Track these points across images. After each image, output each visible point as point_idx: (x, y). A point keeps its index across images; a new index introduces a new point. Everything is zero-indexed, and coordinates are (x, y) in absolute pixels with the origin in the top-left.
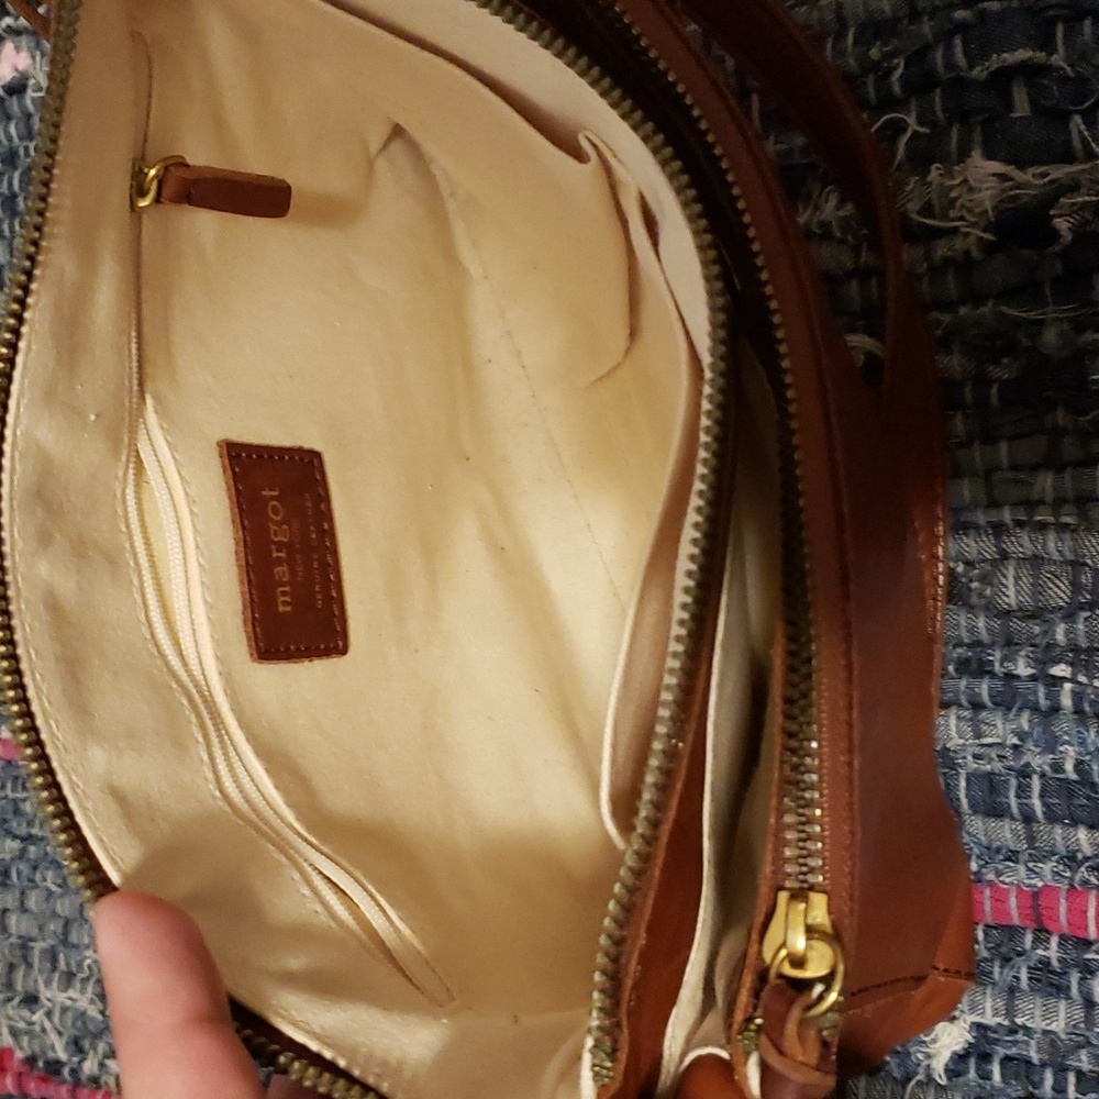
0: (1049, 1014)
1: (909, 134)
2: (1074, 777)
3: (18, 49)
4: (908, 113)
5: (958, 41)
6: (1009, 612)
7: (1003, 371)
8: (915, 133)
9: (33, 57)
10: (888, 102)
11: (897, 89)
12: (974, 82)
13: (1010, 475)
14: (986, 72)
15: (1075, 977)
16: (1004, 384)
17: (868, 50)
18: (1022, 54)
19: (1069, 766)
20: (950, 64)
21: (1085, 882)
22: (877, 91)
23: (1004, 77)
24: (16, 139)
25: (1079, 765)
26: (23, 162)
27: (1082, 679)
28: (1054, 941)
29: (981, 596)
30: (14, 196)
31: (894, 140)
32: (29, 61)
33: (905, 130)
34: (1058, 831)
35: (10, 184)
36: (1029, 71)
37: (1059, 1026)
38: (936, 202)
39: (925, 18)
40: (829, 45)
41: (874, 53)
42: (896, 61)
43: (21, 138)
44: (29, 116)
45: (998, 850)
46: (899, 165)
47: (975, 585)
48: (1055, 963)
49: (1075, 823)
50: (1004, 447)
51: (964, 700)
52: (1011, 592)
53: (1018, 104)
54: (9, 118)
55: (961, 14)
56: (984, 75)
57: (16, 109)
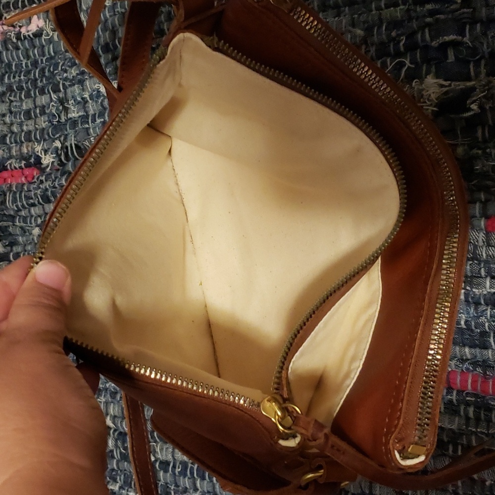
0: (451, 422)
1: (406, 68)
2: (465, 327)
3: (39, 18)
4: (406, 59)
5: (427, 31)
8: (409, 67)
9: (46, 22)
10: (398, 54)
11: (402, 49)
12: (432, 47)
14: (437, 44)
15: (462, 407)
17: (391, 33)
18: (452, 37)
19: (463, 323)
20: (423, 40)
21: (468, 369)
22: (394, 50)
23: (444, 46)
24: (37, 56)
25: (466, 321)
26: (40, 66)
27: (468, 288)
28: (455, 393)
30: (36, 80)
31: (400, 70)
32: (44, 23)
33: (405, 66)
34: (458, 348)
35: (35, 75)
36: (454, 44)
37: (455, 427)
38: (416, 95)
39: (414, 21)
40: (376, 30)
41: (394, 34)
42: (402, 38)
43: (39, 56)
44: (43, 46)
46: (402, 79)
48: (455, 401)
49: (464, 346)
53: (450, 57)
54: (35, 47)
55: (428, 20)
56: (437, 45)
57: (38, 43)
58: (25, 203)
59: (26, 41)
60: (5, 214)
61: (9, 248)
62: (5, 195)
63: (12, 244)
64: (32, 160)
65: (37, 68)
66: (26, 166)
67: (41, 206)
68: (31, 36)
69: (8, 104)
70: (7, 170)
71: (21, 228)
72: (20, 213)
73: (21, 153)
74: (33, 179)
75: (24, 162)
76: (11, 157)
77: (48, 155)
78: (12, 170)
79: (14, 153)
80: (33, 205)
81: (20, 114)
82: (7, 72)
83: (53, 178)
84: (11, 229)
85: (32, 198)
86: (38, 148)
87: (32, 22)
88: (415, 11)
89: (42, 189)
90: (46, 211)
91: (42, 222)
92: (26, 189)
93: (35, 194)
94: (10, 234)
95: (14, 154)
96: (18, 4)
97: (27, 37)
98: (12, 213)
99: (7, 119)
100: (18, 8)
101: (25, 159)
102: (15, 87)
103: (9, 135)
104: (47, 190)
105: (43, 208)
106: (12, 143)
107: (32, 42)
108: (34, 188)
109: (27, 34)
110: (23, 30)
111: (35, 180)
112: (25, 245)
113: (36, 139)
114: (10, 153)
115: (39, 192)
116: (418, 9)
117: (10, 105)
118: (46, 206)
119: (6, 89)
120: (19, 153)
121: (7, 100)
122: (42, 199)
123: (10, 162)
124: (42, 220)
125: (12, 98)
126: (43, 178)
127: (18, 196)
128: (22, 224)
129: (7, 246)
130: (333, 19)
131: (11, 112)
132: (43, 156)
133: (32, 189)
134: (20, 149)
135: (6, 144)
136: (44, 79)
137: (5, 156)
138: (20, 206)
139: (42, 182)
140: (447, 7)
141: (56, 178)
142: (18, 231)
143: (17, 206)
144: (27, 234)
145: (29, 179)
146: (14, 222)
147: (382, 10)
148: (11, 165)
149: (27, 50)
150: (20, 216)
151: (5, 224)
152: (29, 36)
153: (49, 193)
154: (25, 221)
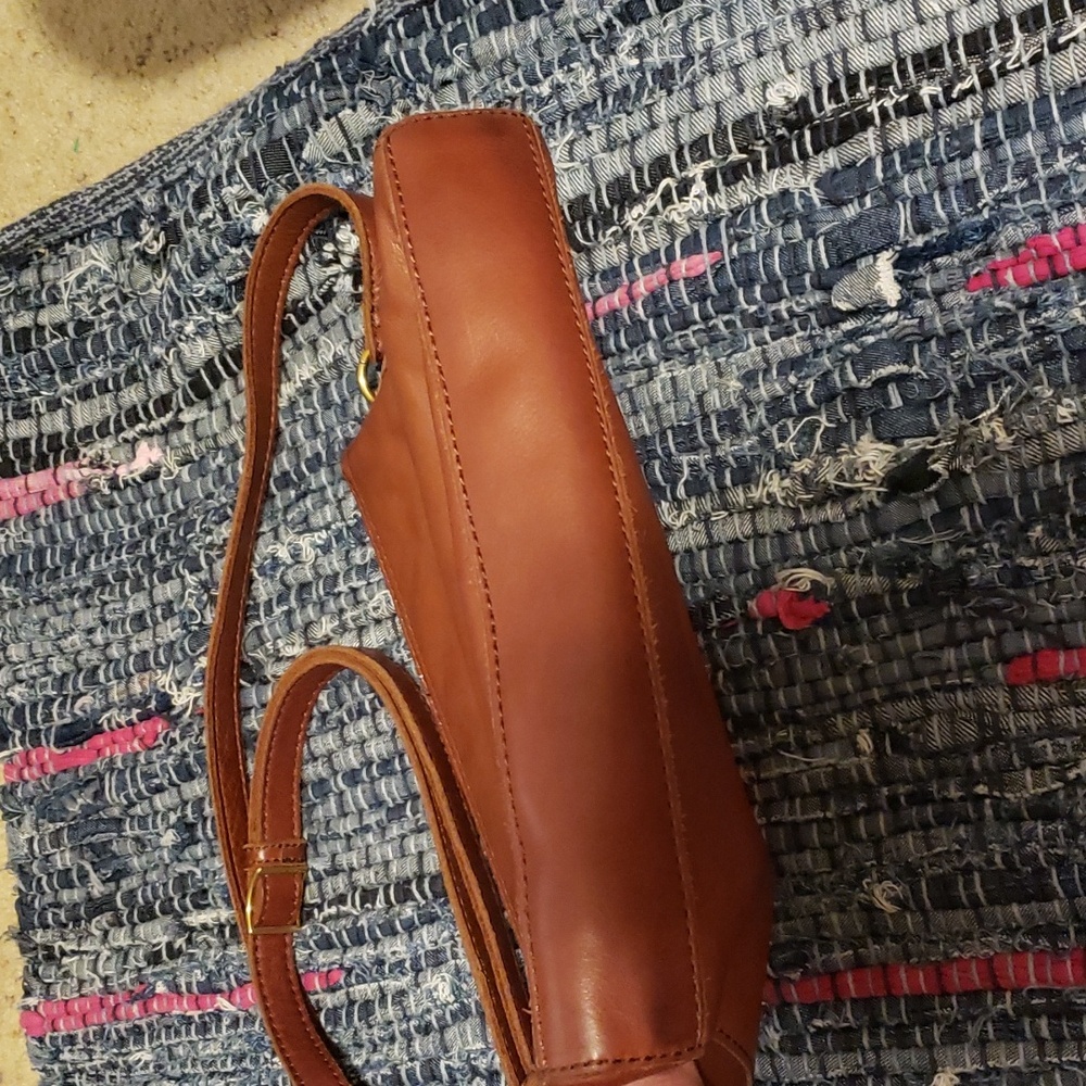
0: (1012, 1055)
1: (821, 430)
2: (1003, 867)
3: (150, 446)
4: (820, 414)
5: (848, 364)
6: (938, 753)
7: (909, 583)
8: (827, 428)
9: (164, 451)
10: (806, 410)
11: (810, 401)
12: (861, 390)
13: (926, 654)
15: (1027, 1022)
16: (911, 592)
17: (788, 378)
18: (891, 369)
19: (998, 859)
20: (845, 380)
21: (1023, 945)
22: (798, 405)
23: (882, 383)
24: (151, 515)
25: (1005, 857)
26: (159, 530)
27: (996, 794)
28: (1008, 995)
29: (916, 742)
30: (151, 557)
31: (812, 435)
32: (161, 454)
33: (819, 427)
34: (998, 908)
35: (148, 548)
36: (900, 379)
37: (1019, 1063)
38: (845, 471)
39: (824, 353)
40: (761, 378)
41: (792, 379)
42: (808, 383)
43: (155, 513)
44: (162, 495)
45: (957, 933)
46: (818, 449)
47: (911, 734)
48: (1011, 1012)
49: (1009, 903)
50: (917, 635)
51: (916, 825)
52: (937, 738)
53: (893, 400)
54: (145, 499)
55: (847, 347)
56: (869, 384)
57: (151, 490)
58: (142, 787)
59: (129, 491)
60: (101, 819)
61: (112, 885)
62: (102, 780)
63: (119, 875)
64: (153, 705)
65: (152, 536)
66: (141, 718)
67: (174, 790)
68: (139, 480)
69: (98, 609)
70: (102, 732)
71: (137, 839)
72: (132, 811)
73: (130, 696)
74: (156, 739)
75: (135, 711)
76: (108, 708)
77: (184, 689)
78: (112, 729)
79: (114, 696)
80: (159, 789)
81: (123, 623)
82: (92, 552)
83: (197, 730)
84: (114, 847)
85: (157, 776)
86: (164, 680)
87: (137, 454)
88: (823, 337)
89: (176, 754)
90: (185, 797)
91: (179, 818)
92: (143, 761)
93: (163, 767)
94: (115, 856)
95: (116, 698)
96: (108, 427)
97: (131, 482)
98: (116, 812)
99: (99, 638)
100: (109, 433)
101: (138, 704)
102: (110, 577)
103: (104, 666)
104: (185, 755)
105: (179, 792)
106: (109, 680)
107: (141, 491)
108: (158, 757)
109: (129, 477)
110: (122, 472)
111: (161, 741)
112: (146, 872)
113: (158, 663)
114: (107, 700)
115: (170, 760)
116: (829, 334)
117: (102, 611)
118: (185, 787)
119: (94, 583)
120: (124, 696)
121: (97, 602)
122: (177, 773)
123: (107, 715)
124: (179, 814)
125: (105, 597)
126: (176, 734)
127: (128, 776)
128: (138, 832)
129: (109, 880)
130: (684, 371)
131: (105, 623)
132: (174, 692)
133: (154, 758)
134: (127, 688)
135: (99, 683)
136: (168, 553)
137: (97, 706)
138: (132, 796)
139: (173, 742)
140: (877, 321)
141: (201, 730)
142: (130, 847)
143: (127, 797)
144: (149, 849)
145: (149, 741)
146: (120, 831)
147: (766, 343)
148: (109, 721)
149: (130, 505)
150: (132, 817)
151: (103, 837)
152: (134, 480)
153: (191, 760)
154: (143, 825)
